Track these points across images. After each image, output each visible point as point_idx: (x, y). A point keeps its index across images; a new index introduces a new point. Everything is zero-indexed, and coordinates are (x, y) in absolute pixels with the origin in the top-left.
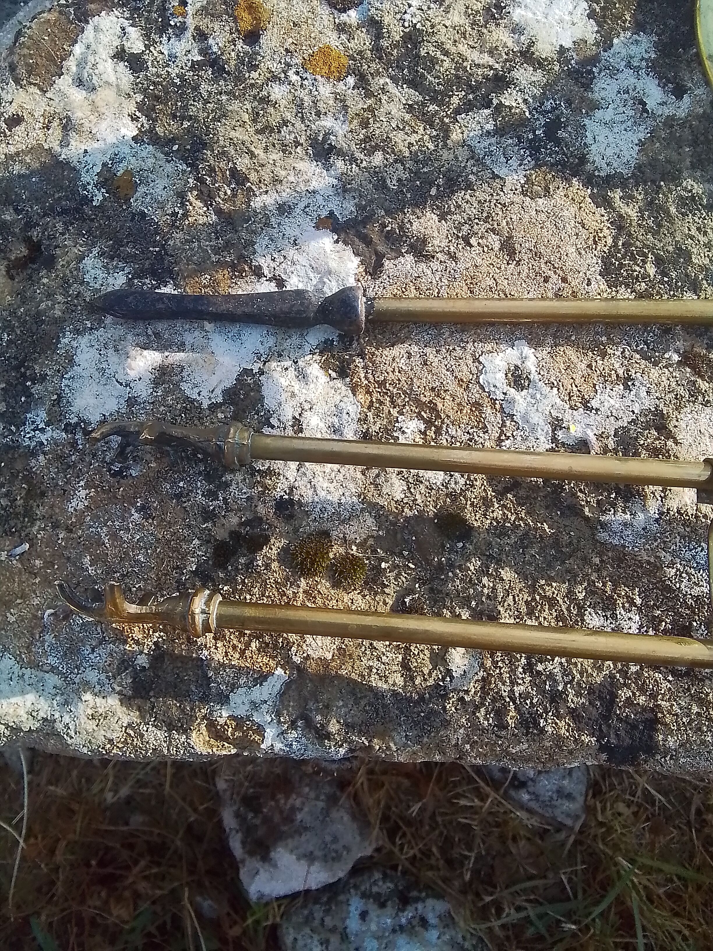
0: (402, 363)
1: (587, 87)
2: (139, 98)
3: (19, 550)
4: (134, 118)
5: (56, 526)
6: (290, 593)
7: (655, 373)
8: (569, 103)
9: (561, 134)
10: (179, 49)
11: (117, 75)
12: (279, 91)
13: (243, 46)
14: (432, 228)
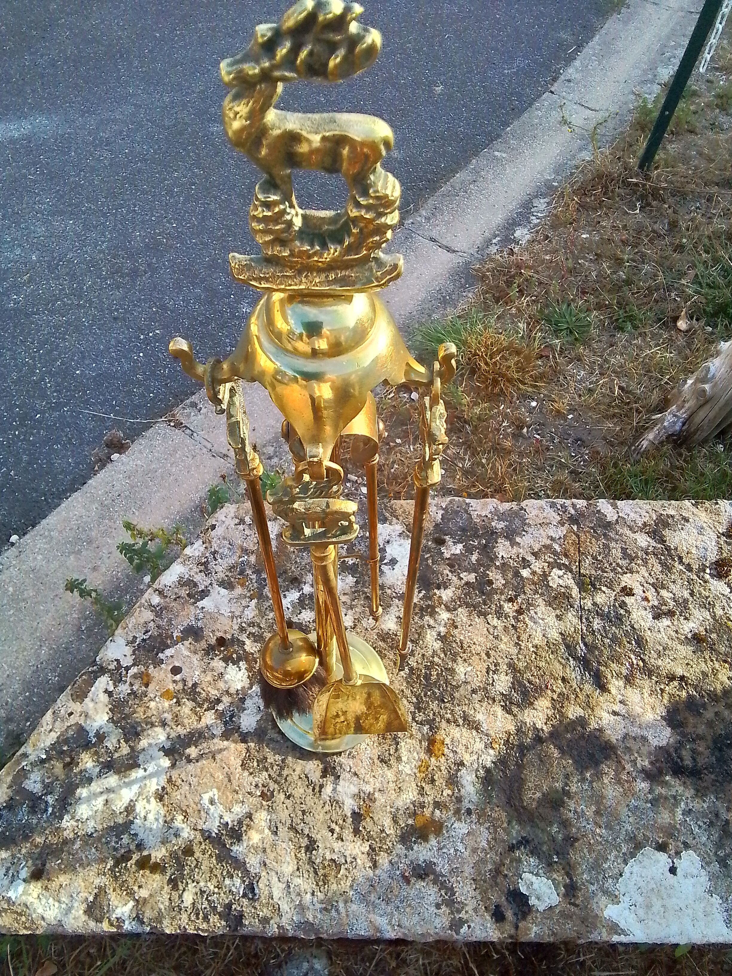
0: (179, 797)
1: (244, 703)
2: (110, 706)
3: (58, 862)
4: (108, 713)
5: (69, 854)
6: (137, 875)
7: (251, 799)
8: (237, 708)
9: (234, 719)
10: (124, 689)
11: (104, 698)
12: (152, 704)
13: (144, 688)
14: (192, 751)
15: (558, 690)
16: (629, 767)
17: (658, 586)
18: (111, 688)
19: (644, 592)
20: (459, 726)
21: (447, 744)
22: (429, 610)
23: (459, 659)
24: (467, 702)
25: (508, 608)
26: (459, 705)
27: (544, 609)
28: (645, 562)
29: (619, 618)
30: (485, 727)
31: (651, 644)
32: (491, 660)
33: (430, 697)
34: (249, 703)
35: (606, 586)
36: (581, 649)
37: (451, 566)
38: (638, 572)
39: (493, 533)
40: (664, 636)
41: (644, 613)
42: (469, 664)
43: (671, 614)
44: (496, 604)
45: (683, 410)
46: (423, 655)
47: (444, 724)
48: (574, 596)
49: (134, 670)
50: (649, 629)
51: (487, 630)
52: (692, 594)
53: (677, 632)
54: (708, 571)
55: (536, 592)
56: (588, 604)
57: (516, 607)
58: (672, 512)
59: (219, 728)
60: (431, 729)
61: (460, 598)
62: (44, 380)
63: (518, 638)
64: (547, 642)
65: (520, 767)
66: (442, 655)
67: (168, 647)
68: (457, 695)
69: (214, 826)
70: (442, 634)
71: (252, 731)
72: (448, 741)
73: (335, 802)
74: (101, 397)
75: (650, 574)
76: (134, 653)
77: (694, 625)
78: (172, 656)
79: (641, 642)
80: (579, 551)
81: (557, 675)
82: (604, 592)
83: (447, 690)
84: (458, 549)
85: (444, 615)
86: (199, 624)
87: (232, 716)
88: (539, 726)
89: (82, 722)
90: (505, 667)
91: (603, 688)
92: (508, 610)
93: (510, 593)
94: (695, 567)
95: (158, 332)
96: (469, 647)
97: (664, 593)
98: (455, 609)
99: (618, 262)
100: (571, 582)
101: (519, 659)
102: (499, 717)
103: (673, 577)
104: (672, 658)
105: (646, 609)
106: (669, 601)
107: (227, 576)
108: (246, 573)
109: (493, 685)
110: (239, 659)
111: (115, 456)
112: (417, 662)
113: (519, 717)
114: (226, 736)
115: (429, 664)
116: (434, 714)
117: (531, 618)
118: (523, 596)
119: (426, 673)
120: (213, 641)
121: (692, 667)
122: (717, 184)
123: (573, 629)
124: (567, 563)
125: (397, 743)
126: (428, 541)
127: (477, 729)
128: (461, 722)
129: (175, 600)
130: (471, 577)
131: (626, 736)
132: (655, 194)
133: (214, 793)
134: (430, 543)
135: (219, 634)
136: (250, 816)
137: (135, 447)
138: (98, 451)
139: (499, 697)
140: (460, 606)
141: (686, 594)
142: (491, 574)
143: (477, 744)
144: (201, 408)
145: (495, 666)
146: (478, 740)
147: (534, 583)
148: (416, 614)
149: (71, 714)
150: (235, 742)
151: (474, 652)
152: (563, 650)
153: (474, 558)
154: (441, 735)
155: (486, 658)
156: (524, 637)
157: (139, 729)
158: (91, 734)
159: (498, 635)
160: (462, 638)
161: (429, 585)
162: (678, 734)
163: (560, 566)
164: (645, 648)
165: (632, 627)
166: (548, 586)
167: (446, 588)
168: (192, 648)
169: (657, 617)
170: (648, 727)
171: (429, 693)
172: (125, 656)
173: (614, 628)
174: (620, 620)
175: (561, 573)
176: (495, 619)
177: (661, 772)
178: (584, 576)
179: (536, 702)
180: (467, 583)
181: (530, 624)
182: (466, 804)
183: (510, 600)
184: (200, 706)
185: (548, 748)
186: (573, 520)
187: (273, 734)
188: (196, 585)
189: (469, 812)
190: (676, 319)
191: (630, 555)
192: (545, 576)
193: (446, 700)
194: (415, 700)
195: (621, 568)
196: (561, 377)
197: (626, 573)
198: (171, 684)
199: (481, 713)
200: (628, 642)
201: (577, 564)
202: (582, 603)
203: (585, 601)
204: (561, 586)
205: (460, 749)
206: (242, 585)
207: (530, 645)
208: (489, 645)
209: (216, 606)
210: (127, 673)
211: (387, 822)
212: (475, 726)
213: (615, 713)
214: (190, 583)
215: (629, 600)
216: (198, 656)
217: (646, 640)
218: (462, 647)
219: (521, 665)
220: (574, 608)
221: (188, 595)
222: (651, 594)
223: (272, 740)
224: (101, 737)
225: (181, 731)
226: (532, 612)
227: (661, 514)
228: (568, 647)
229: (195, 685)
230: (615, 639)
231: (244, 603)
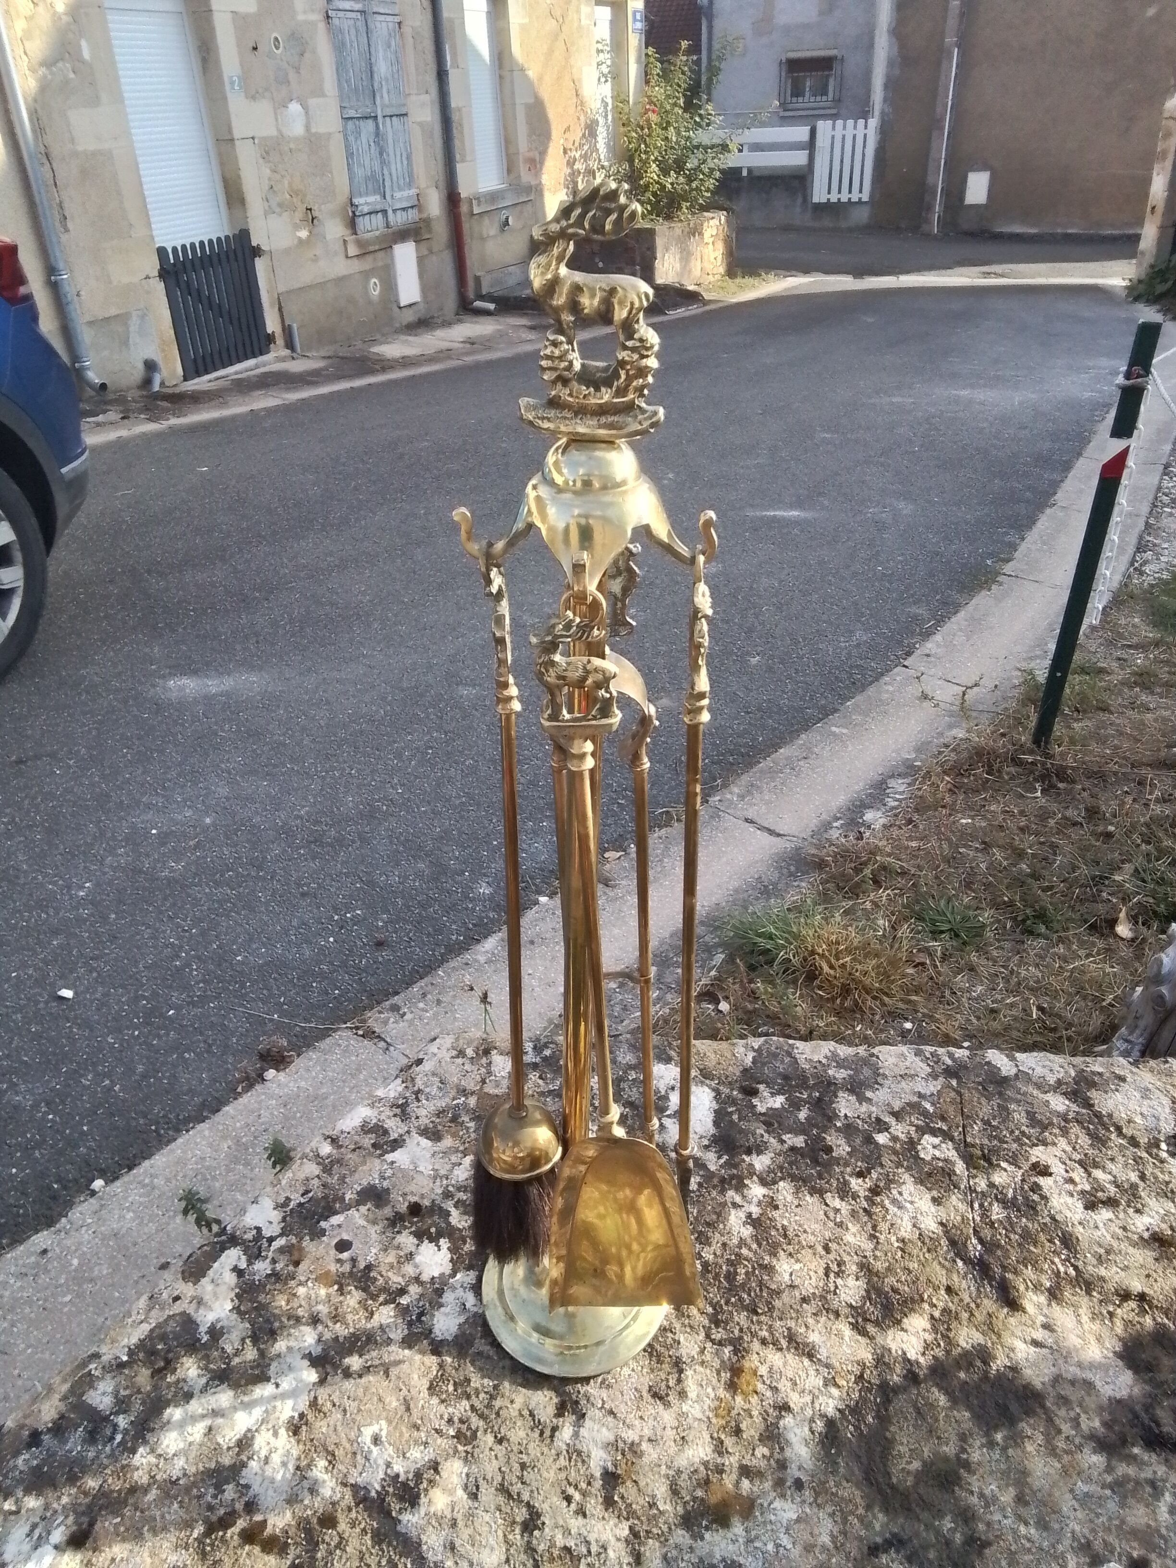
0: (324, 1430)
1: (440, 1296)
2: (237, 1290)
3: (115, 1521)
4: (232, 1300)
5: (136, 1509)
6: (239, 1552)
7: (439, 1441)
8: (430, 1304)
10: (262, 1267)
11: (230, 1279)
12: (302, 1291)
13: (291, 1268)
14: (354, 1362)
15: (941, 1305)
16: (1067, 1429)
17: (1088, 1164)
18: (243, 1265)
19: (1067, 1171)
20: (781, 1349)
21: (761, 1376)
22: (734, 1182)
23: (782, 1253)
24: (794, 1315)
25: (855, 1184)
26: (781, 1319)
27: (912, 1189)
28: (1065, 1132)
29: (1031, 1209)
30: (823, 1354)
31: (1084, 1244)
32: (832, 1256)
33: (734, 1305)
34: (448, 1297)
35: (1007, 1161)
36: (975, 1248)
37: (768, 1124)
38: (1054, 1144)
39: (830, 1083)
40: (1105, 1234)
41: (1070, 1200)
42: (798, 1261)
43: (1111, 1203)
44: (838, 1179)
45: (1138, 1032)
46: (724, 1245)
47: (756, 1345)
48: (958, 1172)
49: (281, 1242)
50: (1080, 1223)
51: (825, 1214)
52: (1143, 1177)
53: (1124, 1229)
54: (1164, 1146)
55: (899, 1165)
56: (982, 1184)
57: (869, 1183)
58: (1100, 1070)
59: (399, 1331)
60: (736, 1351)
61: (781, 1168)
62: (189, 965)
63: (874, 1227)
64: (920, 1234)
65: (883, 1420)
66: (754, 1246)
67: (336, 1213)
68: (777, 1303)
69: (374, 1479)
70: (754, 1216)
71: (450, 1339)
72: (763, 1370)
73: (576, 1454)
74: (265, 992)
75: (1074, 1148)
76: (284, 1219)
77: (1152, 1221)
78: (339, 1226)
79: (1068, 1242)
80: (962, 1113)
81: (937, 1283)
82: (1005, 1170)
83: (762, 1297)
84: (778, 1102)
85: (757, 1191)
86: (385, 1184)
87: (421, 1314)
88: (912, 1355)
89: (191, 1310)
90: (854, 1268)
91: (1013, 1304)
92: (857, 1188)
93: (859, 1164)
94: (1143, 1140)
95: (359, 912)
96: (797, 1235)
97: (1098, 1174)
98: (775, 1183)
99: (1020, 854)
100: (952, 1154)
101: (876, 1258)
102: (847, 1338)
103: (1109, 1153)
104: (1122, 1266)
105: (1072, 1196)
106: (1108, 1186)
107: (432, 1122)
108: (460, 1120)
109: (835, 1294)
110: (440, 1234)
111: (271, 1074)
112: (715, 1254)
113: (879, 1340)
114: (408, 1342)
115: (733, 1257)
116: (741, 1330)
117: (894, 1201)
118: (879, 1169)
119: (728, 1271)
120: (403, 1208)
121: (1156, 1281)
122: (1150, 765)
123: (959, 1218)
124: (945, 1128)
125: (681, 1371)
126: (732, 1090)
127: (810, 1356)
128: (784, 1343)
129: (354, 1150)
130: (799, 1141)
131: (1057, 1380)
132: (1061, 774)
133: (382, 1427)
134: (735, 1093)
135: (414, 1199)
136: (435, 1466)
137: (299, 1063)
138: (249, 1064)
139: (844, 1311)
140: (781, 1179)
141: (1134, 1177)
142: (828, 1138)
143: (812, 1378)
144: (405, 1014)
145: (839, 1265)
146: (812, 1373)
147: (895, 1152)
148: (714, 1187)
149: (177, 1299)
150: (422, 1352)
151: (804, 1243)
152: (945, 1248)
153: (803, 1115)
154: (751, 1362)
155: (824, 1253)
156: (883, 1226)
157: (277, 1324)
158: (203, 1329)
159: (842, 1222)
160: (785, 1223)
161: (734, 1149)
162: (1145, 1382)
163: (934, 1132)
164: (1076, 1250)
165: (1053, 1218)
166: (917, 1157)
167: (759, 1152)
168: (371, 1216)
169: (1091, 1206)
170: (1093, 1366)
171: (733, 1300)
172: (271, 1223)
173: (1024, 1220)
174: (1034, 1209)
175: (936, 1141)
176: (837, 1200)
177: (1124, 1442)
178: (973, 1146)
179: (905, 1320)
180: (793, 1149)
181: (893, 1209)
182: (793, 1472)
183: (860, 1175)
184: (374, 1297)
185: (928, 1392)
186: (949, 1072)
187: (481, 1345)
188: (386, 1132)
189: (799, 1485)
190: (1112, 923)
191: (1040, 1122)
192: (912, 1144)
193: (760, 1311)
194: (710, 1310)
195: (1029, 1138)
196: (947, 993)
197: (1037, 1145)
198: (333, 1265)
199: (816, 1332)
200: (1050, 1241)
201: (961, 1129)
202: (971, 1183)
203: (977, 1180)
204: (938, 1159)
205: (784, 1386)
206: (454, 1135)
207: (894, 1239)
208: (828, 1235)
209: (413, 1162)
210: (270, 1246)
211: (661, 1490)
212: (809, 1353)
213: (1035, 1343)
214: (379, 1130)
215: (1045, 1182)
216: (378, 1228)
217: (1077, 1238)
218: (785, 1236)
219: (879, 1266)
220: (959, 1189)
221: (374, 1145)
222: (1078, 1174)
223: (480, 1354)
224: (216, 1333)
225: (341, 1330)
226: (894, 1192)
227: (1083, 1071)
228: (953, 1243)
229: (369, 1267)
230: (1027, 1236)
231: (454, 1159)
